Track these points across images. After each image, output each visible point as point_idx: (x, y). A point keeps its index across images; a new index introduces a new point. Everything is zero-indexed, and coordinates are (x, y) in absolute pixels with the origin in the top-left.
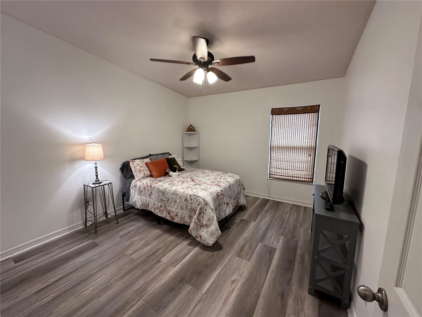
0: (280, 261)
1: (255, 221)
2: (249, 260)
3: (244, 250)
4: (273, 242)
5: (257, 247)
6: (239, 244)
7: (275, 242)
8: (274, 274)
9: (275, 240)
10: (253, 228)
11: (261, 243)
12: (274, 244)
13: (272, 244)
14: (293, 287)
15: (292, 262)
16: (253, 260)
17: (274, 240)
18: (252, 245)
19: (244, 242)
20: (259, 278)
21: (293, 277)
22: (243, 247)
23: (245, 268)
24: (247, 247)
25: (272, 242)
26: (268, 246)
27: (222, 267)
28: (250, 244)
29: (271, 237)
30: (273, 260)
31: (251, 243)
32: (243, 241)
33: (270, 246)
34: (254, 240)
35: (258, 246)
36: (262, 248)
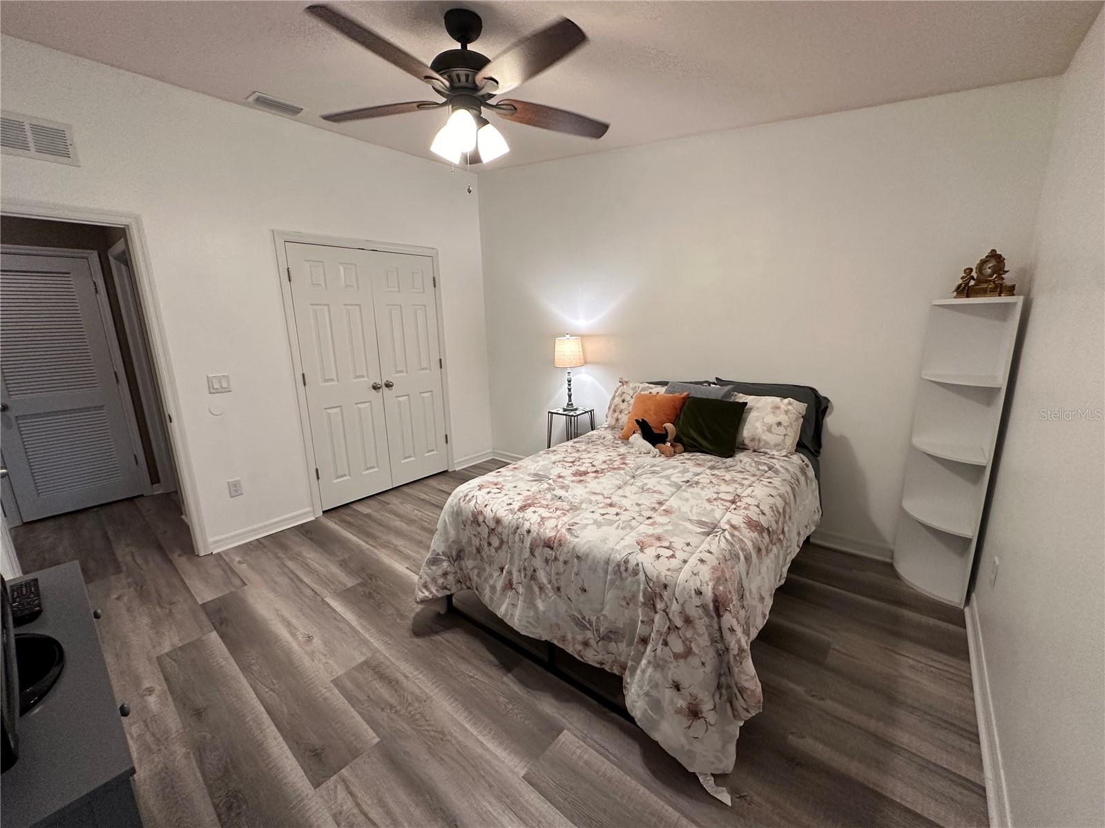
0: (267, 765)
1: (528, 779)
2: (336, 682)
3: (378, 681)
4: (351, 794)
5: (366, 721)
6: (410, 676)
7: (349, 805)
8: (251, 723)
9: (356, 811)
10: (479, 751)
11: (378, 743)
12: (342, 794)
13: (344, 781)
14: (184, 750)
15: (229, 809)
16: (330, 691)
17: (358, 805)
18: (383, 710)
19: (412, 693)
20: (274, 685)
21: (197, 770)
22: (391, 682)
23: (322, 667)
24: (384, 692)
25: (355, 789)
26: (346, 765)
27: (358, 628)
28: (392, 707)
29: (382, 803)
30: (286, 747)
31: (396, 712)
32: (418, 691)
33: (343, 771)
34: (403, 725)
35: (367, 727)
36: (354, 735)
